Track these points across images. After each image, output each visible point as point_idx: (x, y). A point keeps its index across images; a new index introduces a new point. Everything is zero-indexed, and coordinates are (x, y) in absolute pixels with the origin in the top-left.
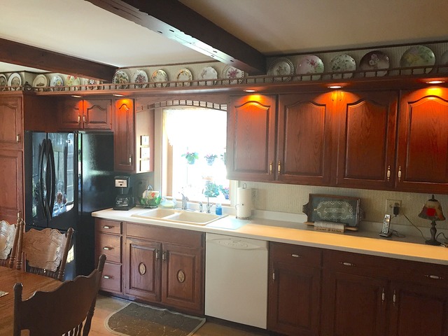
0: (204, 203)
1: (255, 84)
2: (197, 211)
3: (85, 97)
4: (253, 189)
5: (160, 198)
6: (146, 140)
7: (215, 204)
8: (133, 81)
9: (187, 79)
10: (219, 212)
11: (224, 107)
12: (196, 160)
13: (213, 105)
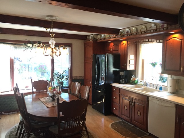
0: (155, 84)
1: (175, 29)
2: (152, 88)
3: (112, 41)
4: (177, 79)
5: (137, 81)
6: (132, 57)
7: (159, 85)
8: (125, 34)
9: (144, 30)
10: (161, 89)
11: (161, 41)
12: (156, 66)
13: (157, 41)
